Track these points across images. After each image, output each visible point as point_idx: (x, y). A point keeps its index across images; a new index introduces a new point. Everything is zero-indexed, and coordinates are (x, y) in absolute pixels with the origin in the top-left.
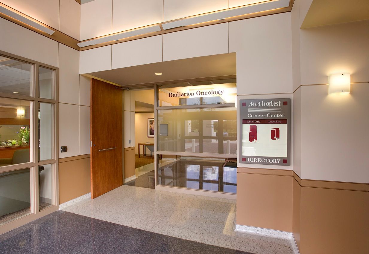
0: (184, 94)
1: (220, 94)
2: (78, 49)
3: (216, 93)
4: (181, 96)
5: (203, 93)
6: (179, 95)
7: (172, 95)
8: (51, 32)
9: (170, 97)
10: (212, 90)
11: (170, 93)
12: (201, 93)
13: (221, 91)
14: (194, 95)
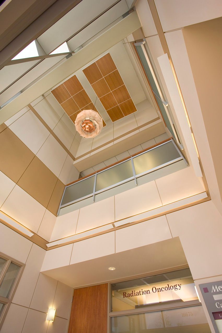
0: (139, 293)
1: (178, 289)
2: (46, 249)
3: (174, 288)
4: (136, 295)
5: (159, 290)
6: (134, 295)
7: (127, 295)
8: (31, 235)
9: (124, 297)
10: (168, 285)
11: (124, 293)
12: (157, 290)
13: (179, 285)
14: (150, 293)
